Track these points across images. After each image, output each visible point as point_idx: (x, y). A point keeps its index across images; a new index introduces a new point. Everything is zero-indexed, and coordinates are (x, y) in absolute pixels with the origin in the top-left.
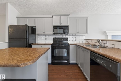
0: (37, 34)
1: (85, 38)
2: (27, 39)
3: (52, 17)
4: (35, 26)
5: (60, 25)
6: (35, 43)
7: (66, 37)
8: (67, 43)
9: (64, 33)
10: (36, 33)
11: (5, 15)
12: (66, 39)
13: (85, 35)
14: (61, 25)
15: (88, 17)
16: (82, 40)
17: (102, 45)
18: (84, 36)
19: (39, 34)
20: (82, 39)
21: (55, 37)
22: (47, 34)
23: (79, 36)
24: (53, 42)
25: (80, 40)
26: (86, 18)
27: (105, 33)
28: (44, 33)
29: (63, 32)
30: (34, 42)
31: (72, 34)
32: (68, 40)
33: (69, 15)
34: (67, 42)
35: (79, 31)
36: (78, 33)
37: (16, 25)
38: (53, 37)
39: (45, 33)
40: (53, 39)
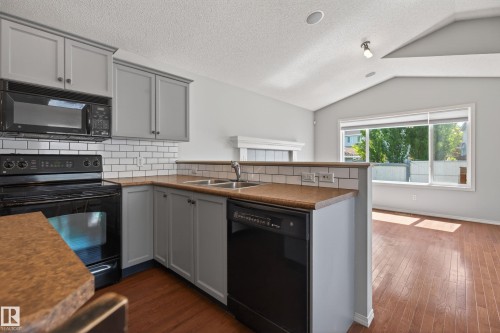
1: (176, 155)
7: (94, 153)
8: (100, 180)
12: (94, 162)
13: (176, 144)
14: (70, 88)
15: (192, 81)
16: (166, 166)
17: (242, 178)
18: (176, 149)
20: (166, 160)
23: (155, 149)
25: (161, 166)
26: (185, 85)
27: (233, 142)
29: (79, 127)
31: (126, 139)
32: (104, 168)
33: (116, 49)
34: (95, 176)
35: (159, 130)
36: (153, 136)
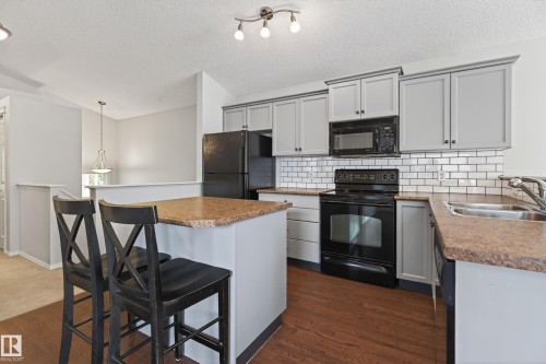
0: (280, 157)
1: (500, 168)
2: (243, 173)
3: (326, 91)
4: (270, 131)
5: (358, 117)
6: (272, 188)
9: (374, 151)
10: (274, 154)
11: (195, 106)
13: (500, 152)
14: (364, 117)
15: (517, 57)
19: (283, 157)
20: (482, 175)
21: (339, 168)
22: (312, 156)
24: (333, 186)
26: (502, 67)
28: (297, 153)
29: (371, 146)
30: (269, 185)
31: (425, 152)
35: (455, 138)
36: (447, 146)
37: (221, 131)
38: (335, 169)
39: (303, 152)
40: (333, 175)
